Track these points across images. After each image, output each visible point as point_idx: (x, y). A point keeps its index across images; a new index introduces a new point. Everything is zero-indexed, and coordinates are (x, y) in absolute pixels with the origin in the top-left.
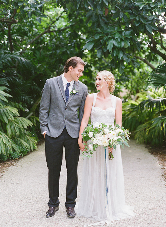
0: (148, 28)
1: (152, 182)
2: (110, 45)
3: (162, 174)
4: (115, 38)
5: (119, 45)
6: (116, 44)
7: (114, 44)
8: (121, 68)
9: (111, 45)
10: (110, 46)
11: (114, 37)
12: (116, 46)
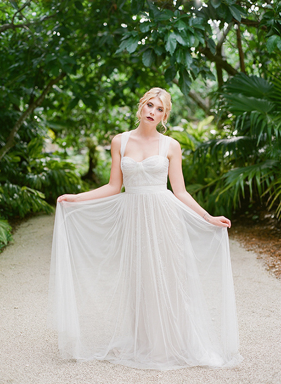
0: (234, 13)
1: (259, 282)
2: (170, 42)
3: (265, 267)
4: (178, 31)
5: (186, 42)
6: (181, 41)
7: (179, 41)
8: (184, 84)
9: (172, 42)
10: (171, 45)
11: (177, 28)
12: (181, 45)
